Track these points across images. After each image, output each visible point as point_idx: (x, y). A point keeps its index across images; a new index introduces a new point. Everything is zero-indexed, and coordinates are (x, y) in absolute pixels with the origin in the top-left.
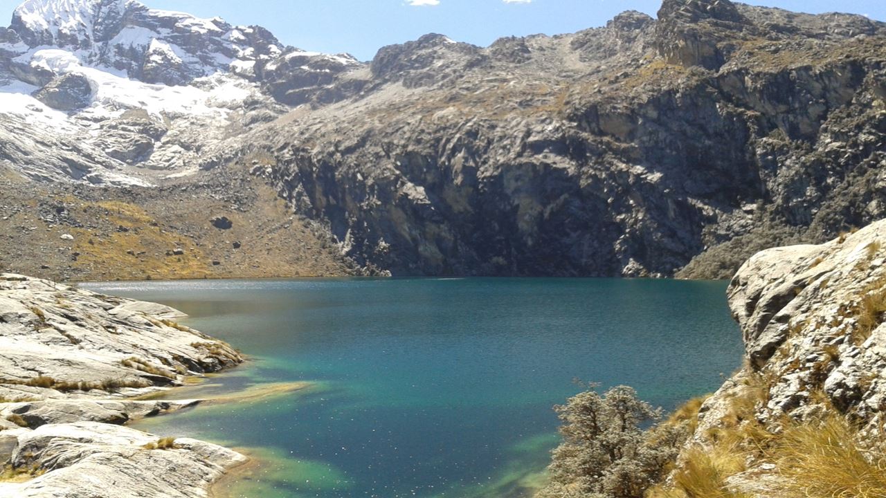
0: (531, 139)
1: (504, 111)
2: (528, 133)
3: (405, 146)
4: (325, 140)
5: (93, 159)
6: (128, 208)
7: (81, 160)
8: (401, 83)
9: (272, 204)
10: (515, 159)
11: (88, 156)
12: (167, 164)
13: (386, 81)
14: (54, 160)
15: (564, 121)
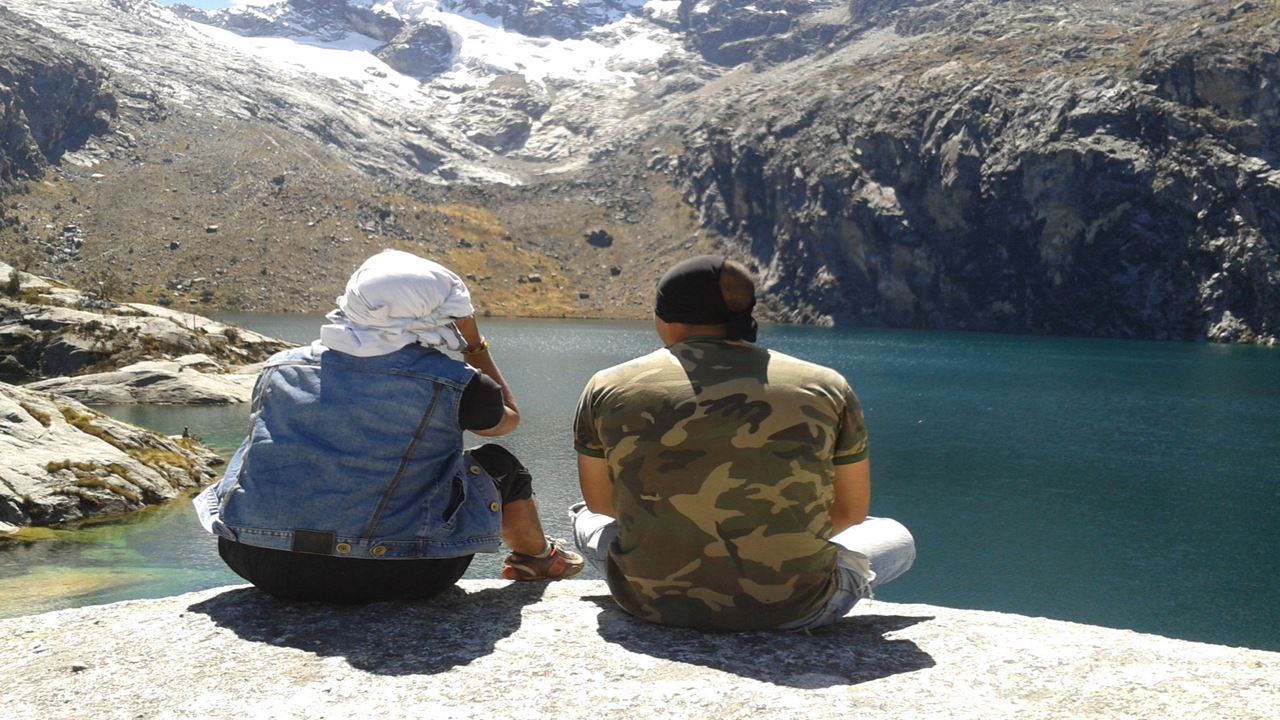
0: (1077, 111)
1: (1039, 67)
2: (1073, 102)
3: (871, 125)
4: (753, 117)
5: (449, 146)
6: (476, 215)
7: (432, 147)
8: (892, 28)
9: (672, 213)
10: (1045, 144)
11: (443, 141)
12: (547, 154)
13: (870, 26)
14: (396, 146)
15: (1136, 83)
